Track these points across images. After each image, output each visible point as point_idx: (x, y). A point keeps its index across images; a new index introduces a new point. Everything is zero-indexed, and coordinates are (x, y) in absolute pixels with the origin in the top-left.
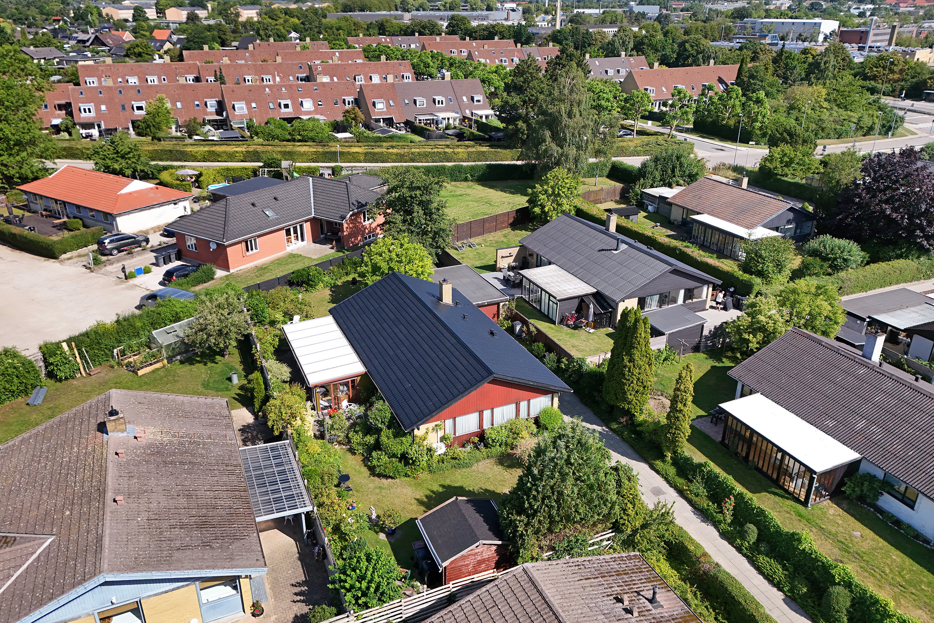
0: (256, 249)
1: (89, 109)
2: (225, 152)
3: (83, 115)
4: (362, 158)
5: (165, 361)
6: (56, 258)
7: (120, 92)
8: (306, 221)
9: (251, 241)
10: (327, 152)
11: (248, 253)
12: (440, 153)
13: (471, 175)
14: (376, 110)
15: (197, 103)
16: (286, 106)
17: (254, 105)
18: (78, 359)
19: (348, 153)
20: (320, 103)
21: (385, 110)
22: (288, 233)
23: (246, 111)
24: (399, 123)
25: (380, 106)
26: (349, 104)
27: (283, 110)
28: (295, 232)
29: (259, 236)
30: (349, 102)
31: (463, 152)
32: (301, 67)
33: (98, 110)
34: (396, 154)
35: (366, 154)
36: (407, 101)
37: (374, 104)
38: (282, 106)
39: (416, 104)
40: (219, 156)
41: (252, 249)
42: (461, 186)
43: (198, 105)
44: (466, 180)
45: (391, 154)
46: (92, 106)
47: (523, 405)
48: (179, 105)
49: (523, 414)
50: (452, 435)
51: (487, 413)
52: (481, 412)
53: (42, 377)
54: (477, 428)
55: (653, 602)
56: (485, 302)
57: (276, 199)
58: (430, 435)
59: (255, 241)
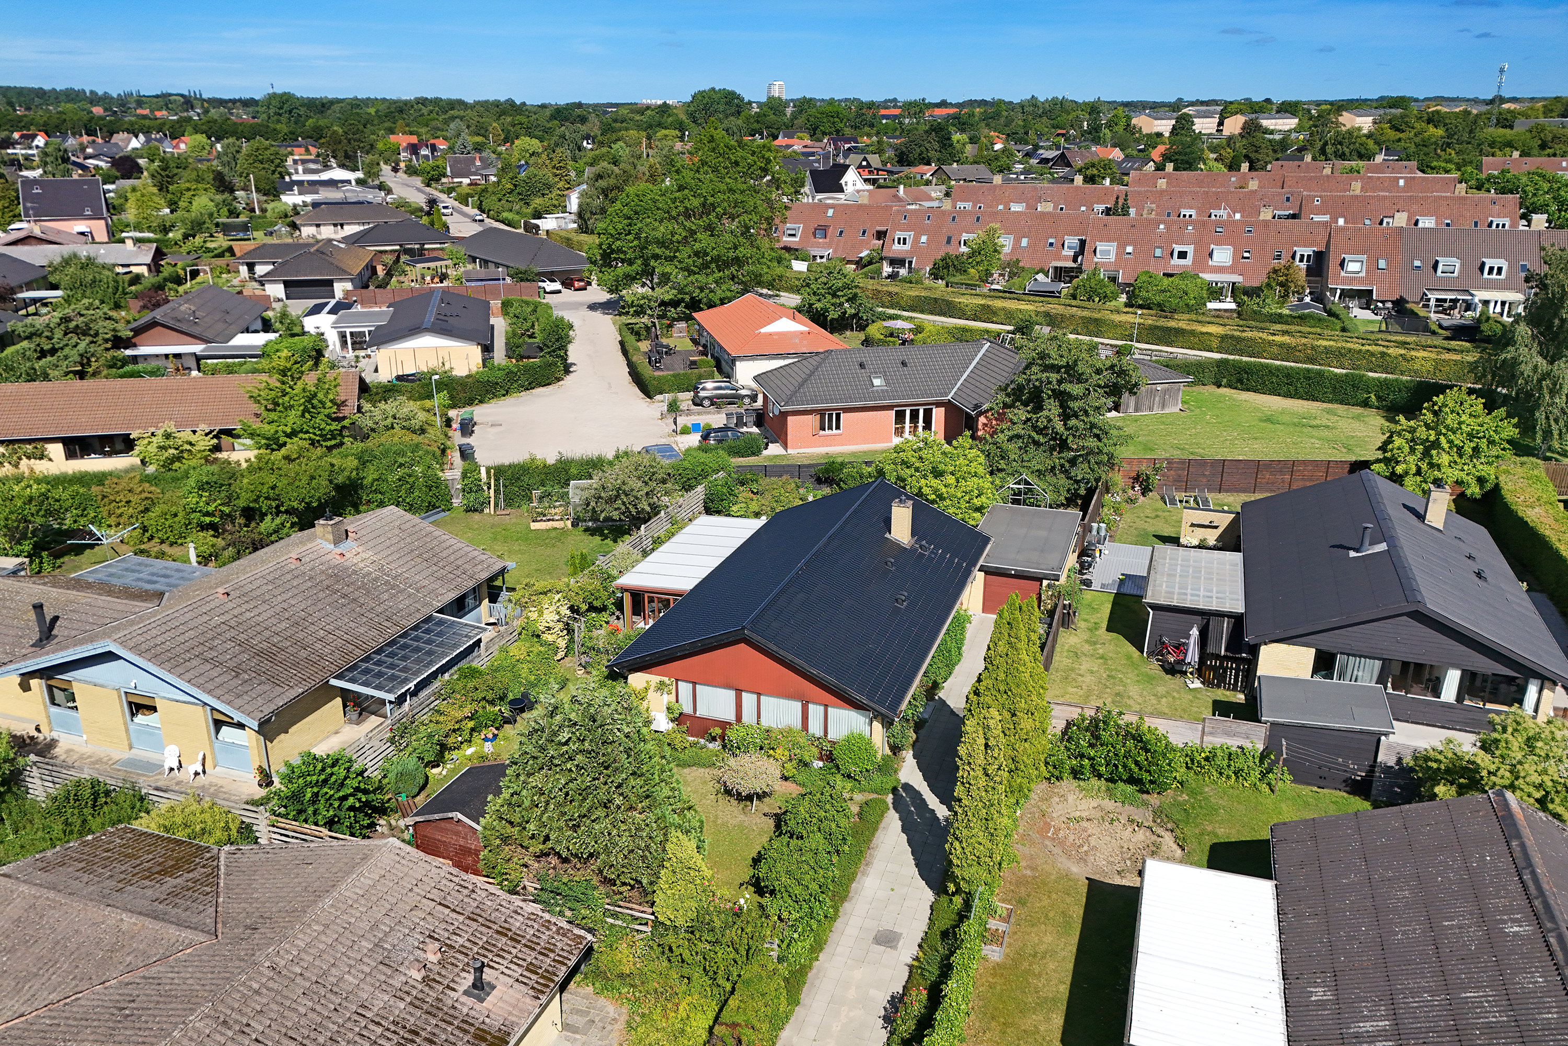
0: (838, 427)
1: (905, 239)
3: (896, 247)
4: (1215, 343)
5: (569, 523)
6: (650, 397)
7: (954, 218)
8: (938, 404)
9: (830, 416)
10: (1156, 327)
11: (822, 432)
12: (1372, 354)
13: (1379, 398)
14: (1343, 274)
15: (1051, 240)
16: (1182, 255)
17: (1129, 249)
18: (492, 491)
19: (1193, 333)
20: (1246, 255)
21: (1363, 274)
22: (900, 416)
23: (1112, 257)
24: (1383, 302)
25: (1353, 267)
26: (1301, 260)
27: (1176, 261)
28: (914, 416)
29: (846, 410)
30: (1302, 256)
31: (1424, 358)
32: (1288, 200)
33: (916, 240)
34: (1281, 345)
35: (1223, 338)
36: (1417, 263)
37: (1342, 264)
38: (1176, 255)
39: (1436, 271)
41: (830, 428)
42: (1340, 412)
43: (1051, 244)
44: (1365, 404)
45: (1271, 344)
46: (909, 235)
47: (815, 711)
48: (1024, 242)
49: (815, 728)
50: (687, 709)
51: (749, 699)
52: (739, 692)
53: (456, 502)
54: (731, 716)
55: (480, 988)
56: (1013, 568)
57: (904, 364)
58: (651, 695)
59: (838, 416)
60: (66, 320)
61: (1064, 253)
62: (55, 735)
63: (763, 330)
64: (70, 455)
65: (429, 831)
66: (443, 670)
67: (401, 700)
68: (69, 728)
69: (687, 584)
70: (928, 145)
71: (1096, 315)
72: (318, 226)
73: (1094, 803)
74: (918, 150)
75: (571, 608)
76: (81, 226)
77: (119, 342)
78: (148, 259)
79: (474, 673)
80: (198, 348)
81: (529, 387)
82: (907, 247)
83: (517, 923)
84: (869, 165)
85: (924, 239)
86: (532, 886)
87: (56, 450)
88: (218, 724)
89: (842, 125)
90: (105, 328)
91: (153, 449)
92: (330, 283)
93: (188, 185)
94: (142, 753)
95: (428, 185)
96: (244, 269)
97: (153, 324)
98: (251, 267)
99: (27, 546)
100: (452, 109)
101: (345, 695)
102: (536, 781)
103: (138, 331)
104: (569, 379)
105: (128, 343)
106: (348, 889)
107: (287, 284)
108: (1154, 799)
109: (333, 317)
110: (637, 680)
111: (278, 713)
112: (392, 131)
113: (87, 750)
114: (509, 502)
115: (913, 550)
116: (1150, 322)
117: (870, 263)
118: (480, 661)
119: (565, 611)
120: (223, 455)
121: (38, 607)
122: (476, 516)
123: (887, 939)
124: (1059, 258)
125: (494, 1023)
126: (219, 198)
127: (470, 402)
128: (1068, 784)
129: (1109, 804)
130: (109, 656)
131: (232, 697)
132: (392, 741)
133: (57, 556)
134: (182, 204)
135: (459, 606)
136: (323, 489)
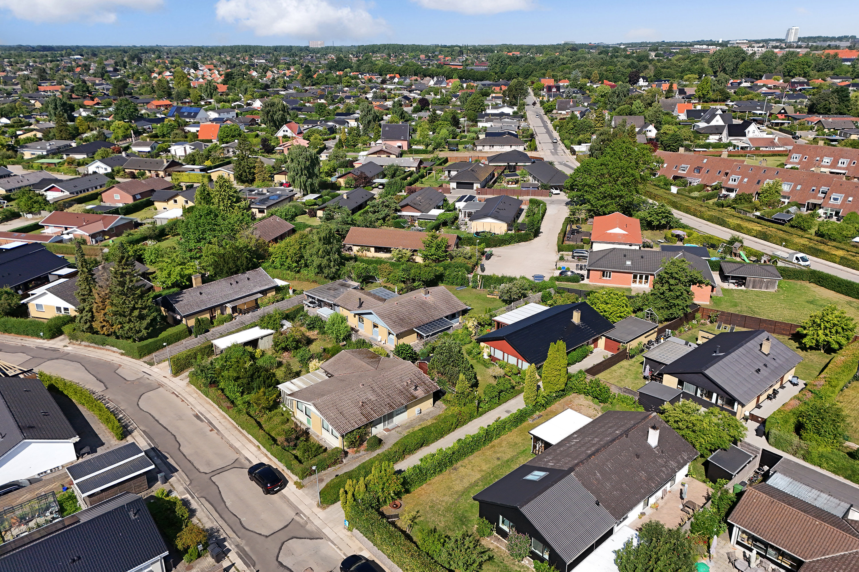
0: (610, 277)
1: (735, 179)
2: (746, 227)
3: (730, 182)
4: (838, 260)
6: (559, 252)
7: (765, 171)
9: (607, 273)
11: (603, 278)
15: (813, 188)
17: (850, 199)
18: (480, 283)
19: (828, 253)
22: (635, 277)
23: (839, 202)
28: (641, 278)
29: (613, 272)
33: (742, 180)
35: (842, 258)
40: (742, 229)
41: (607, 277)
43: (813, 190)
46: (738, 178)
47: (520, 361)
48: (799, 187)
49: (520, 366)
50: (493, 355)
51: (506, 355)
52: (504, 353)
53: (471, 284)
54: (502, 359)
55: (416, 389)
56: (613, 338)
57: (642, 257)
58: (485, 349)
59: (610, 273)
60: (383, 202)
61: (819, 195)
62: (359, 329)
63: (608, 232)
64: (376, 251)
65: (421, 364)
66: (440, 331)
67: (427, 337)
68: (362, 328)
69: (510, 323)
70: (831, 100)
71: (787, 237)
72: (484, 146)
73: (588, 402)
74: (824, 103)
75: (478, 323)
76: (399, 143)
77: (396, 210)
78: (416, 165)
79: (447, 334)
80: (418, 214)
81: (519, 241)
82: (736, 183)
83: (427, 382)
84: (786, 112)
85: (746, 180)
86: (436, 379)
87: (373, 249)
88: (390, 333)
89: (808, 69)
90: (393, 206)
91: (395, 254)
92: (472, 184)
93: (441, 122)
94: (374, 336)
95: (546, 114)
96: (447, 172)
97: (407, 205)
98: (449, 172)
99: (361, 280)
100: (578, 60)
101: (417, 333)
102: (438, 356)
103: (402, 207)
104: (536, 239)
105: (400, 211)
106: (400, 367)
107: (458, 183)
108: (602, 405)
109: (465, 203)
110: (482, 344)
111: (401, 333)
112: (544, 76)
113: (364, 333)
114: (485, 287)
115: (578, 326)
116: (811, 244)
117: (716, 189)
118: (450, 332)
119: (476, 323)
120: (414, 257)
121: (360, 299)
122: (474, 290)
123: (508, 412)
124: (815, 197)
125: (416, 395)
126: (452, 128)
127: (495, 246)
128: (583, 396)
129: (591, 403)
130: (371, 313)
131: (392, 327)
132: (423, 345)
133: (367, 283)
134: (437, 130)
135: (453, 316)
136: (432, 276)
